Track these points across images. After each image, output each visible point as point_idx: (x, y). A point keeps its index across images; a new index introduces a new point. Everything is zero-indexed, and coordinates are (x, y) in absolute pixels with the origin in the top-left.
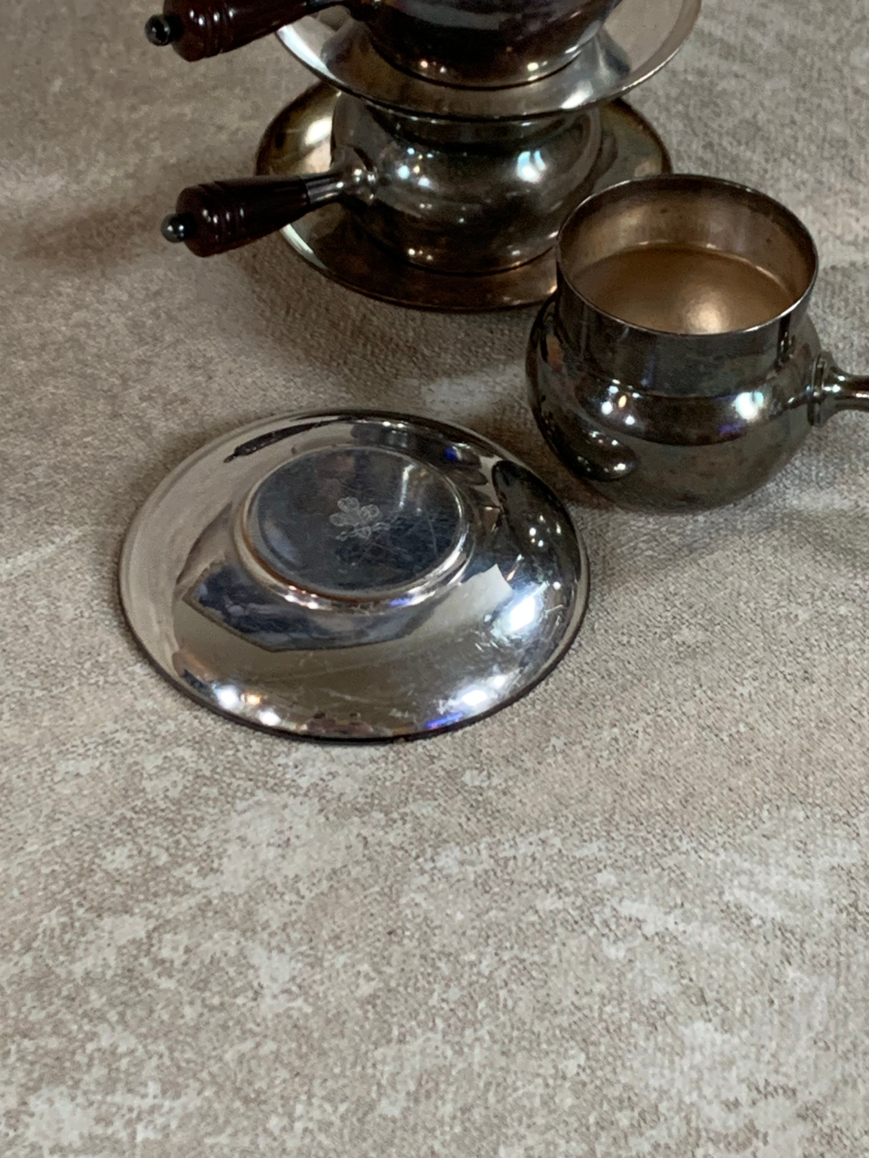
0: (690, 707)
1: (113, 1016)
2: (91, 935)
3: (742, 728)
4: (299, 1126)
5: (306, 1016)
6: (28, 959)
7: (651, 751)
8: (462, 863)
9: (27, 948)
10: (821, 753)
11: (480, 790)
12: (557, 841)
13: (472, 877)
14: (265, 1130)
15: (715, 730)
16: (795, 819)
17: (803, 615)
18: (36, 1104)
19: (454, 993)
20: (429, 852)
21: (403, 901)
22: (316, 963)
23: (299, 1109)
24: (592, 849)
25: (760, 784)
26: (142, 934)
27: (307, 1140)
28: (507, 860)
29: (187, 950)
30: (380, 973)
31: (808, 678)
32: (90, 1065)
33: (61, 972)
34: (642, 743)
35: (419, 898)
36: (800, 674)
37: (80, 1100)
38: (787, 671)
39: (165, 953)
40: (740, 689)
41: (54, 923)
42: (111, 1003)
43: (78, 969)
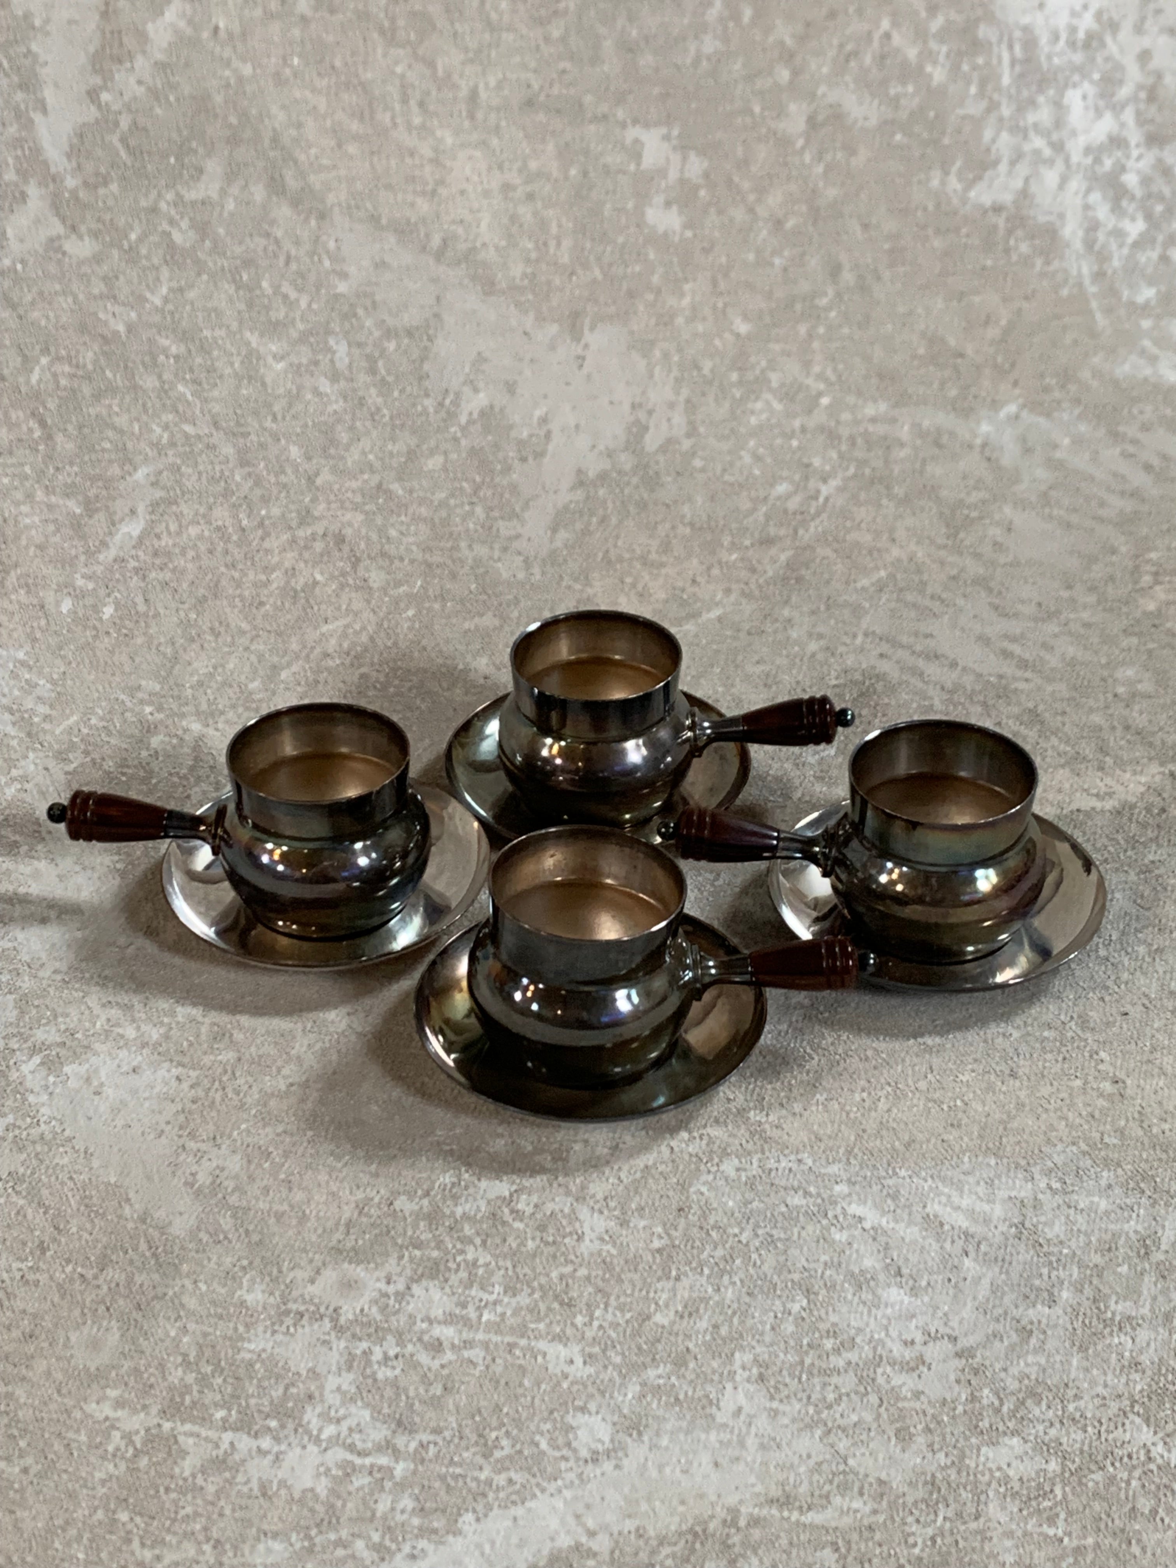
0: (922, 1085)
1: (478, 1241)
2: (471, 1190)
3: (959, 1103)
4: (596, 1324)
5: (612, 1256)
6: (425, 1202)
7: (889, 1110)
8: (738, 1170)
9: (427, 1194)
10: (1015, 1124)
11: (760, 1123)
12: (810, 1162)
13: (744, 1179)
14: (573, 1324)
15: (939, 1103)
16: (988, 1165)
17: (1016, 1034)
18: (416, 1289)
19: (720, 1252)
20: (716, 1160)
21: (692, 1190)
22: (624, 1223)
23: (597, 1313)
24: (834, 1169)
25: (966, 1139)
26: (507, 1194)
27: (601, 1333)
28: (771, 1170)
29: (536, 1206)
30: (668, 1235)
31: (1013, 1075)
32: (457, 1270)
33: (447, 1212)
34: (882, 1105)
35: (704, 1189)
36: (1007, 1072)
37: (448, 1290)
38: (998, 1069)
39: (520, 1206)
40: (961, 1077)
41: (447, 1180)
42: (478, 1234)
43: (459, 1211)
